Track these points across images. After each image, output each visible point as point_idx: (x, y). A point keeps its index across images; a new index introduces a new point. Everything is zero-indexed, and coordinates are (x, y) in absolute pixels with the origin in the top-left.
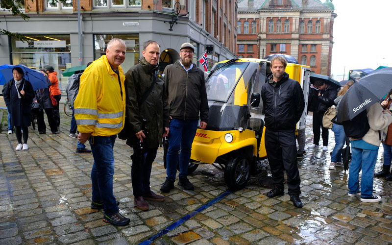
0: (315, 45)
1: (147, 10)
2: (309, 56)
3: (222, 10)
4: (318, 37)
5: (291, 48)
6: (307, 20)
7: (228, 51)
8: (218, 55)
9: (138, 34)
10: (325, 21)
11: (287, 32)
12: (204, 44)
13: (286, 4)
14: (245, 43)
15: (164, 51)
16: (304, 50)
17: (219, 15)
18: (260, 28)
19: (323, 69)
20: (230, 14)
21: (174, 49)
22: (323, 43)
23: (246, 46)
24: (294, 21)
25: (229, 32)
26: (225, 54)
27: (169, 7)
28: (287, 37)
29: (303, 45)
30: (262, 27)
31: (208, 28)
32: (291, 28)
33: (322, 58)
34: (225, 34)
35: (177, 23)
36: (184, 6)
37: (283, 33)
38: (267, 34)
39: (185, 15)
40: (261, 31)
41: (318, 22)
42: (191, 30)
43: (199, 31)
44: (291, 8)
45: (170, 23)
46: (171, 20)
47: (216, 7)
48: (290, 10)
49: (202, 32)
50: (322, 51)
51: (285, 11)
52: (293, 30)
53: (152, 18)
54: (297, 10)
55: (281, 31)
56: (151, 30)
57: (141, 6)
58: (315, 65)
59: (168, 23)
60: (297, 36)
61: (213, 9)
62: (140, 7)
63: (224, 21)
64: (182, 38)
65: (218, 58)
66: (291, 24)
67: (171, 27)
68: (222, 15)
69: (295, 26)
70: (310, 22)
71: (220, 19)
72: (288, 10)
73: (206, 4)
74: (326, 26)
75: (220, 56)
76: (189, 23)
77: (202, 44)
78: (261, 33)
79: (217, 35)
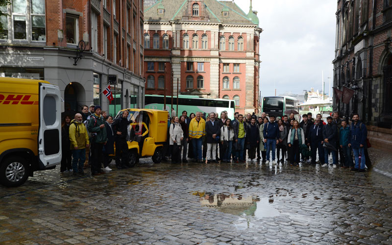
0: (238, 64)
1: (52, 46)
2: (231, 77)
3: (124, 31)
4: (241, 55)
5: (211, 68)
6: (228, 35)
7: (133, 75)
8: (122, 82)
9: (43, 68)
10: (248, 37)
11: (204, 49)
12: (107, 74)
13: (202, 15)
14: (154, 60)
15: (69, 84)
16: (226, 69)
17: (122, 37)
18: (173, 43)
19: (248, 93)
20: (135, 31)
21: (79, 82)
22: (247, 61)
23: (156, 64)
24: (212, 36)
25: (134, 51)
26: (129, 79)
27: (73, 43)
28: (205, 54)
29: (224, 64)
30: (175, 42)
31: (110, 57)
32: (210, 44)
33: (247, 81)
34: (129, 55)
35: (81, 59)
36: (88, 42)
37: (200, 49)
38: (181, 50)
39: (89, 51)
40: (175, 46)
41: (240, 37)
42: (95, 64)
43: (102, 62)
44: (209, 21)
45: (75, 58)
46: (75, 56)
47: (118, 29)
48: (207, 23)
49: (104, 63)
50: (247, 72)
51: (202, 23)
52: (212, 47)
53: (57, 54)
54: (216, 24)
55: (198, 47)
56: (57, 65)
57: (45, 41)
58: (239, 88)
59: (72, 58)
60: (216, 54)
61: (115, 33)
62: (44, 43)
63: (128, 41)
64: (86, 72)
65: (121, 85)
66: (210, 39)
67: (75, 62)
68: (125, 36)
69: (214, 42)
70: (231, 37)
71: (123, 40)
72: (205, 23)
73: (107, 30)
74: (250, 42)
75: (124, 83)
76: (92, 58)
77: (104, 74)
78: (174, 49)
79: (120, 59)
